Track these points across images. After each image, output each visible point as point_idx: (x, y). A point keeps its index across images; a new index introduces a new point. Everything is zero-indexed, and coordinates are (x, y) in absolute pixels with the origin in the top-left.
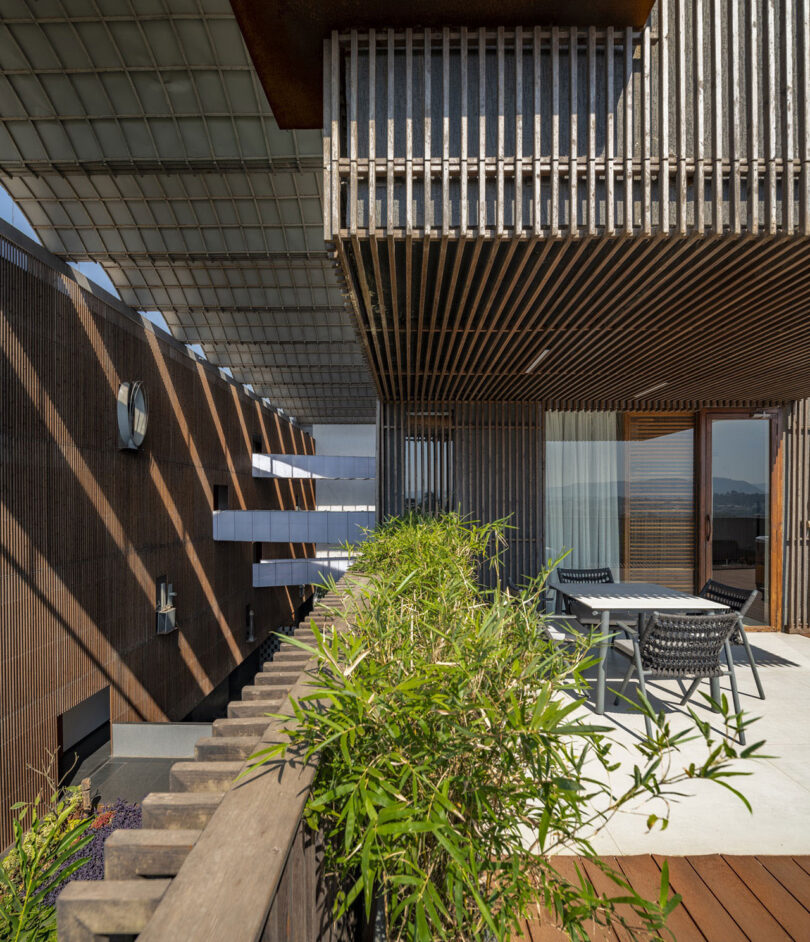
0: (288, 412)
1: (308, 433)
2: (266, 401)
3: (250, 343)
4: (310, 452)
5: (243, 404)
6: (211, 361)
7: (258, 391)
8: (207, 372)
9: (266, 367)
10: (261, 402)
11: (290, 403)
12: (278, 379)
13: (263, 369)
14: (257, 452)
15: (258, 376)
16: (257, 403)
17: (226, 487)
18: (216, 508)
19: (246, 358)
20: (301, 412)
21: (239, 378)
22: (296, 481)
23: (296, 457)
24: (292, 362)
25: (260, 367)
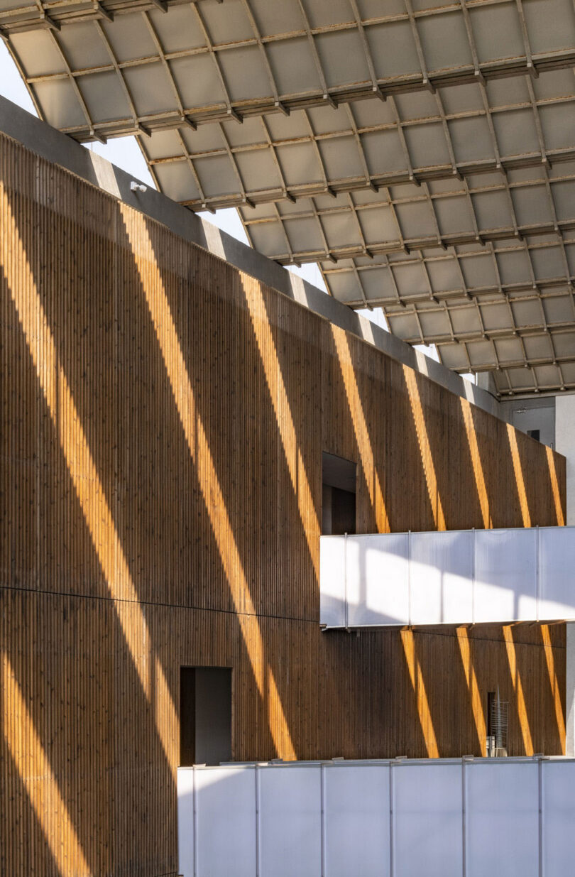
0: (456, 353)
1: (535, 434)
2: (371, 319)
3: (316, 100)
4: (545, 517)
5: (284, 341)
6: (174, 194)
7: (343, 284)
8: (160, 237)
9: (376, 186)
10: (352, 327)
11: (465, 317)
12: (421, 225)
13: (364, 195)
14: (337, 531)
15: (341, 227)
16: (339, 334)
17: (224, 674)
18: (188, 759)
19: (300, 161)
20: (510, 349)
21: (272, 243)
22: (485, 635)
23: (489, 538)
24: (477, 152)
25: (353, 187)
